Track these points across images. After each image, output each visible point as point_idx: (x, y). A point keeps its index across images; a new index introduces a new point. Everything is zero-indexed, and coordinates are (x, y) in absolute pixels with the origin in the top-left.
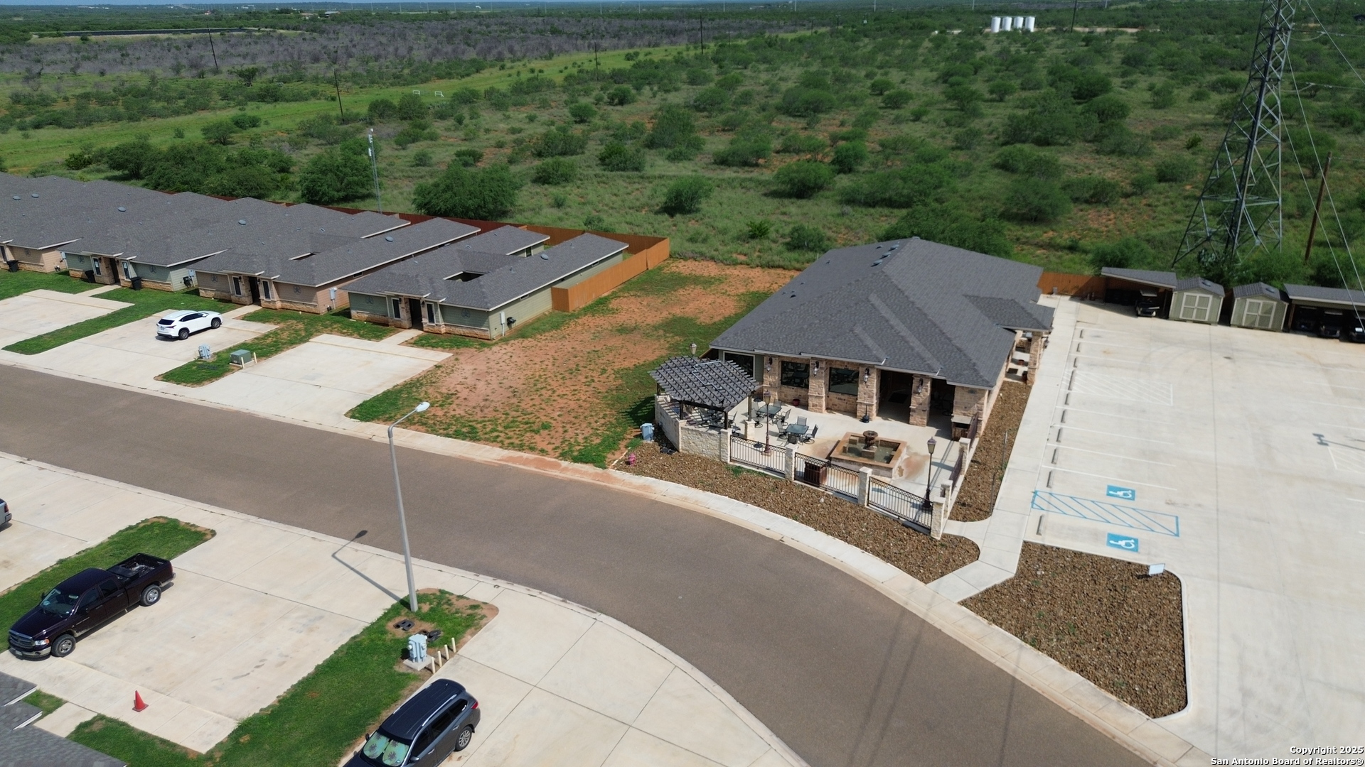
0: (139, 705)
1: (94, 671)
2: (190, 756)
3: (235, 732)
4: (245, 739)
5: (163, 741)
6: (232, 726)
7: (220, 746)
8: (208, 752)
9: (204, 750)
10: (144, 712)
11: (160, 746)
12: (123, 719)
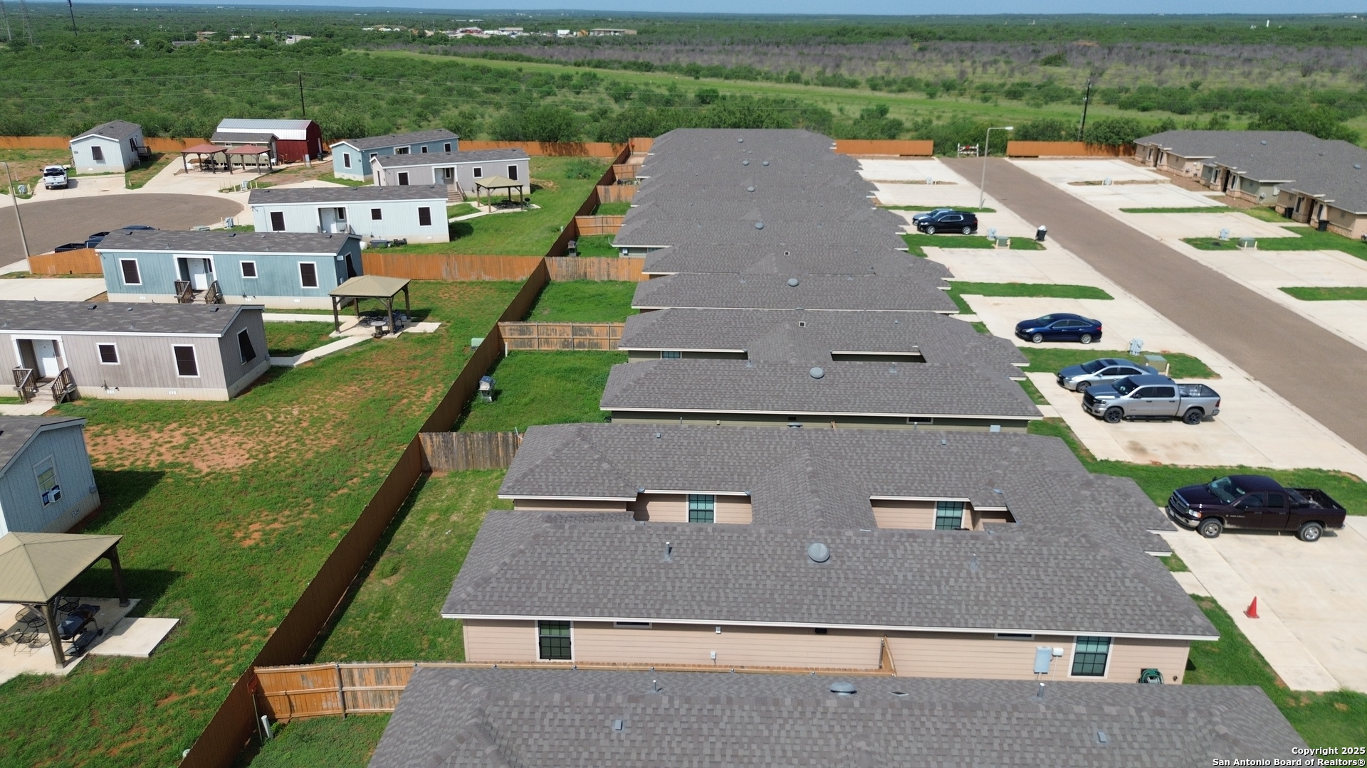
0: (1251, 611)
1: (1225, 563)
2: (1277, 683)
3: (1334, 693)
4: (1341, 707)
5: (1258, 654)
6: (1332, 686)
7: (1311, 694)
8: (1296, 691)
9: (1293, 687)
10: (1252, 620)
11: (1253, 656)
12: (1231, 613)
